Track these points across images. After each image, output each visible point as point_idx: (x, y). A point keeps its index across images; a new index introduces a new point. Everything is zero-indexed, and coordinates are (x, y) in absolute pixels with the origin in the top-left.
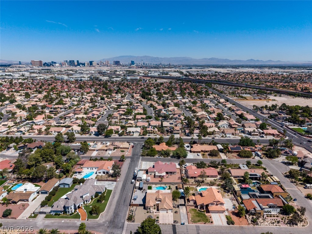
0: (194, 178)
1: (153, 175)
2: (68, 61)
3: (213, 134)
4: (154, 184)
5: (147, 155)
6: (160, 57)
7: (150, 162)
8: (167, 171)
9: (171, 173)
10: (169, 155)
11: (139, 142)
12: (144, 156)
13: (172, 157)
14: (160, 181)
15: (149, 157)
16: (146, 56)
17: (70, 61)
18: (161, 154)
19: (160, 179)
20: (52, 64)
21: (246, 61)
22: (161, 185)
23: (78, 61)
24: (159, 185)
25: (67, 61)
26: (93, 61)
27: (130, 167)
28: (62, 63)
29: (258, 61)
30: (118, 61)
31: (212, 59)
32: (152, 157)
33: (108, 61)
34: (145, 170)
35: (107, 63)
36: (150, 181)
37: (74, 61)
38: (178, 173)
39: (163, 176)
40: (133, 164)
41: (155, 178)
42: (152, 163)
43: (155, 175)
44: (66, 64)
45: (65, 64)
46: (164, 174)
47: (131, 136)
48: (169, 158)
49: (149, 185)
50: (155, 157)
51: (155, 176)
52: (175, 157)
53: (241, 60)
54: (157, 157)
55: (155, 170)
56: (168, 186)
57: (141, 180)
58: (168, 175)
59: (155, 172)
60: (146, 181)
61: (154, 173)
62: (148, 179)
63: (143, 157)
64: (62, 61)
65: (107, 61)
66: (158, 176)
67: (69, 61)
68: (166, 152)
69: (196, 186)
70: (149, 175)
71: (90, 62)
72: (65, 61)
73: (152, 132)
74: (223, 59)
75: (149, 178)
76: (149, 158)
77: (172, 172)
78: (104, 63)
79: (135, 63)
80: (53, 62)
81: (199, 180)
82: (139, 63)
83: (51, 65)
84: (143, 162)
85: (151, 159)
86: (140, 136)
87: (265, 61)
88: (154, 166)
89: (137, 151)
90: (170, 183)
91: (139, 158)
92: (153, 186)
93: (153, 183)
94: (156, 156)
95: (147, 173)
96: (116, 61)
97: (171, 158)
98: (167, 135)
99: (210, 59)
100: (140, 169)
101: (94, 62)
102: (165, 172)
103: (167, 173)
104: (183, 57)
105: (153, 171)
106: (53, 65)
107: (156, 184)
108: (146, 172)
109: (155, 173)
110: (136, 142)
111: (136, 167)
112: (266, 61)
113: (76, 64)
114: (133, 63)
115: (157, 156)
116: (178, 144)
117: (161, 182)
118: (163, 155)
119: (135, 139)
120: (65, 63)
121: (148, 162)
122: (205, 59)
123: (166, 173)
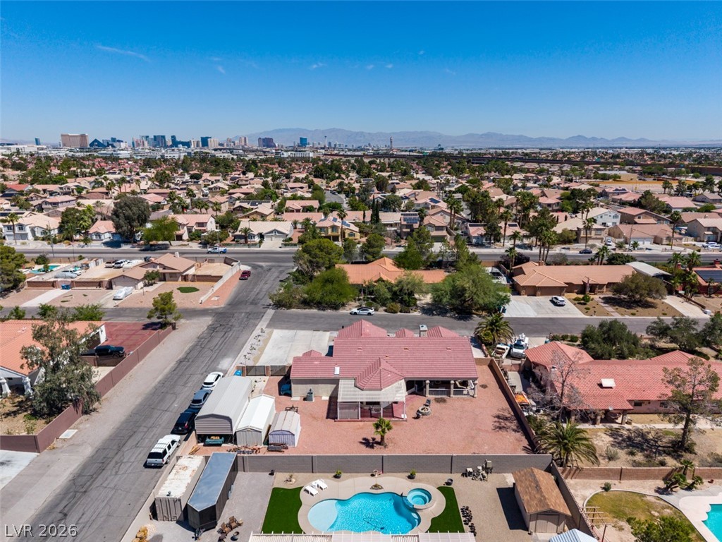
0: (603, 421)
1: (326, 398)
2: (151, 137)
3: (576, 241)
4: (324, 470)
5: (306, 303)
6: (368, 132)
7: (318, 330)
8: (416, 375)
9: (442, 385)
10: (415, 304)
11: (278, 262)
12: (290, 307)
13: (428, 310)
14: (368, 443)
15: (314, 311)
16: (333, 130)
17: (155, 136)
18: (373, 299)
19: (367, 429)
20: (110, 143)
21: (567, 140)
22: (379, 480)
23: (173, 137)
24: (363, 482)
25: (147, 137)
26: (208, 138)
27: (195, 353)
28: (135, 140)
29: (594, 139)
30: (269, 139)
31: (488, 135)
32: (329, 312)
33: (245, 138)
34: (275, 371)
35: (243, 143)
36: (297, 448)
37: (163, 137)
38: (484, 386)
39: (390, 409)
40: (215, 341)
41: (335, 418)
42: (328, 334)
43: (333, 399)
44: (146, 143)
45: (144, 145)
46: (396, 392)
47: (249, 246)
48: (417, 314)
49: (280, 480)
50: (342, 311)
51: (333, 409)
52: (443, 312)
53: (555, 137)
54: (355, 310)
55: (337, 370)
56: (431, 481)
57: (230, 438)
58: (419, 402)
59: (335, 381)
60: (267, 442)
61: (331, 387)
62: (282, 432)
63: (284, 310)
64: (137, 138)
65: (243, 138)
66: (351, 405)
67: (153, 137)
68: (401, 290)
69: (662, 484)
70: (296, 398)
71: (202, 139)
72: (143, 136)
73: (335, 234)
74: (513, 136)
75: (293, 423)
76: (313, 316)
77: (446, 383)
78: (237, 142)
79: (309, 144)
80: (114, 140)
81: (641, 434)
82: (319, 144)
83: (108, 145)
84: (277, 334)
85: (321, 317)
86: (286, 245)
87: (610, 139)
88: (331, 348)
89: (256, 290)
90: (450, 463)
91: (260, 316)
92: (316, 486)
93: (312, 465)
94: (348, 307)
95: (286, 387)
96: (264, 137)
97: (425, 316)
98: (395, 244)
99: (482, 135)
100: (250, 363)
101: (212, 139)
102: (403, 383)
103: (415, 387)
104: (421, 132)
105: (319, 375)
106: (113, 146)
107: (337, 467)
108: (280, 384)
109: (336, 391)
110: (264, 262)
111: (224, 356)
112: (613, 140)
113: (170, 143)
114: (303, 142)
115: (353, 307)
116: (446, 268)
117: (378, 452)
118: (384, 305)
119: (263, 255)
120: (143, 142)
121: (302, 333)
122: (472, 135)
123: (410, 384)
